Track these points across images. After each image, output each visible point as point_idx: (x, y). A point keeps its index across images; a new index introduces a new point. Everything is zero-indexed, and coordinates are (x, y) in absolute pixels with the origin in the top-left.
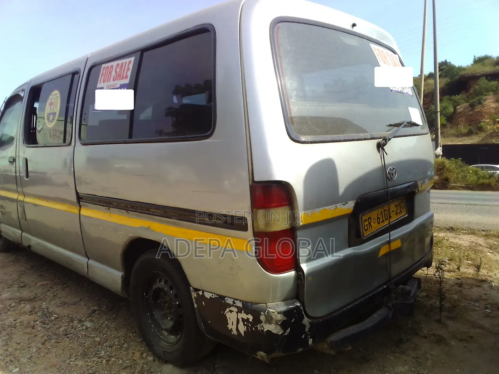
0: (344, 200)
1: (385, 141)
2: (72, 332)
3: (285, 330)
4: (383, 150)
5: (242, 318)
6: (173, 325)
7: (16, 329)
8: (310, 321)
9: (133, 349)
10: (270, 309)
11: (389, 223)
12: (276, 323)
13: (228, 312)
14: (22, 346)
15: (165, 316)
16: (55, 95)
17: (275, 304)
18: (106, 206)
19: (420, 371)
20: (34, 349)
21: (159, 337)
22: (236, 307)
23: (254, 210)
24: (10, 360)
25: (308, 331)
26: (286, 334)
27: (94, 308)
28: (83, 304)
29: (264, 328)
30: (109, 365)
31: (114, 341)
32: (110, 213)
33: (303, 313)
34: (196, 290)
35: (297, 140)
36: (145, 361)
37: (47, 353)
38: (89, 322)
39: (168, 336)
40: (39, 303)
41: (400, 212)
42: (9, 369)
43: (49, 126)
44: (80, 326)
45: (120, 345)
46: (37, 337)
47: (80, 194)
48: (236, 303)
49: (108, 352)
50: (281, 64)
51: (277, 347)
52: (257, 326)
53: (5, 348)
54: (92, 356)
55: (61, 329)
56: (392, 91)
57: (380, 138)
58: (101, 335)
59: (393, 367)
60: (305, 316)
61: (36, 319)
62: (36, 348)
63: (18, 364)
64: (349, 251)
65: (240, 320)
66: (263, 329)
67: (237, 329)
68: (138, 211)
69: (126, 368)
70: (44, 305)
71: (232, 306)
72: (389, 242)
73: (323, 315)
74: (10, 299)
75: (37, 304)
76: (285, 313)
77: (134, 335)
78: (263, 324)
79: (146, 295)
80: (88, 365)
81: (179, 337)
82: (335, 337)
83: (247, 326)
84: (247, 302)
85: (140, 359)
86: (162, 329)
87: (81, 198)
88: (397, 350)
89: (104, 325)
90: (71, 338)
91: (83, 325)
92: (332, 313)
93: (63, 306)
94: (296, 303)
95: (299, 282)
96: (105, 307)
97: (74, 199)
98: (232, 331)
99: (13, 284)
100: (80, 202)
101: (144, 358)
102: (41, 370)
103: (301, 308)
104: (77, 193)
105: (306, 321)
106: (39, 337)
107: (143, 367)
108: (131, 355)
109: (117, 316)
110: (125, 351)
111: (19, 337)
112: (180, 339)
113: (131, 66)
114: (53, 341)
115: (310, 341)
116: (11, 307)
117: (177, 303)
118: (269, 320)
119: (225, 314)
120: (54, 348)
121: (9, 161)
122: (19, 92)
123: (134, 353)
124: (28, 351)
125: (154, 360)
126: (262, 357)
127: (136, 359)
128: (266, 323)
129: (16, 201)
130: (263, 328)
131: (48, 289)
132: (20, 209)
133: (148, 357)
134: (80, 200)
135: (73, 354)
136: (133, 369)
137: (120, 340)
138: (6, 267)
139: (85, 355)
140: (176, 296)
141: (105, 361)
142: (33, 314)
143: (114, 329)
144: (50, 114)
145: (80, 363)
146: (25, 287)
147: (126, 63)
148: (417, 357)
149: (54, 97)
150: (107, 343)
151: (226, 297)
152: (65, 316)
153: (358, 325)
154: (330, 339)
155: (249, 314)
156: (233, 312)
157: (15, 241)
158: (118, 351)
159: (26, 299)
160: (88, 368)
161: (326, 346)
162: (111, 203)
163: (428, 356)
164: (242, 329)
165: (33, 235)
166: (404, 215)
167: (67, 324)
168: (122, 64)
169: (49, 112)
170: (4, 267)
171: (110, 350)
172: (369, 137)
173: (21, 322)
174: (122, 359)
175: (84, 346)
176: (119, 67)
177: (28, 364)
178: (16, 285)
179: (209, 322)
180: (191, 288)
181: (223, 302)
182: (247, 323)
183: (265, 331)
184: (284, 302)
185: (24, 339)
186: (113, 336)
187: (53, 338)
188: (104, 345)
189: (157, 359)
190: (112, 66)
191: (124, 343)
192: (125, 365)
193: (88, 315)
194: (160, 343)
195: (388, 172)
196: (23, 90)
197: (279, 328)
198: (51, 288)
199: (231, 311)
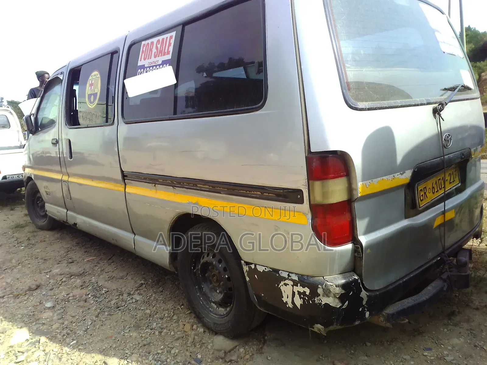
0: (402, 169)
1: (442, 106)
2: (123, 305)
3: (343, 303)
4: (440, 115)
5: (297, 291)
6: (222, 298)
7: (70, 303)
8: (368, 294)
9: (183, 320)
10: (328, 282)
11: (444, 193)
12: (335, 296)
13: (283, 285)
14: (77, 319)
15: (214, 289)
16: (95, 75)
17: (332, 277)
18: (152, 183)
19: (476, 343)
20: (89, 322)
21: (208, 309)
22: (292, 280)
23: (310, 182)
24: (66, 333)
25: (366, 304)
26: (344, 307)
27: (140, 282)
28: (130, 278)
29: (322, 301)
30: (161, 336)
31: (164, 314)
32: (156, 190)
33: (361, 286)
34: (247, 263)
35: (354, 107)
36: (195, 332)
37: (102, 325)
38: (137, 295)
39: (217, 308)
40: (88, 277)
41: (453, 182)
42: (67, 342)
43: (90, 107)
44: (129, 299)
45: (169, 317)
46: (91, 309)
47: (124, 172)
48: (291, 277)
49: (159, 323)
50: (335, 26)
51: (335, 320)
52: (314, 299)
53: (61, 321)
54: (144, 328)
55: (113, 302)
56: (444, 53)
57: (436, 103)
58: (151, 307)
59: (448, 339)
60: (363, 289)
61: (88, 293)
62: (90, 320)
63: (75, 336)
64: (405, 223)
65: (296, 293)
66: (321, 303)
67: (293, 302)
68: (185, 186)
69: (178, 339)
70: (94, 280)
71: (288, 279)
72: (444, 213)
73: (381, 288)
74: (61, 275)
75: (87, 279)
76: (344, 286)
77: (182, 307)
78: (321, 297)
79: (194, 269)
80: (142, 336)
81: (228, 309)
82: (391, 309)
83: (304, 299)
84: (302, 275)
85: (190, 331)
86: (211, 301)
87: (126, 176)
88: (449, 322)
89: (152, 298)
90: (123, 311)
91: (132, 298)
92: (388, 286)
93: (112, 280)
94: (354, 276)
95: (356, 254)
96: (151, 280)
97: (119, 177)
98: (288, 303)
99: (62, 261)
100: (126, 180)
101: (194, 329)
102: (97, 341)
103: (359, 281)
104: (122, 172)
105: (364, 294)
106: (92, 310)
107: (194, 339)
108: (181, 326)
109: (163, 289)
110: (175, 322)
111: (73, 310)
112: (231, 310)
113: (172, 41)
114: (106, 313)
115: (367, 314)
116: (63, 282)
117: (226, 276)
118: (327, 292)
119: (279, 287)
120: (108, 320)
121: (52, 143)
122: (58, 75)
123: (185, 325)
124: (83, 324)
125: (204, 332)
126: (319, 330)
127: (187, 331)
128: (323, 296)
129: (61, 181)
130: (320, 301)
131: (95, 265)
132: (65, 189)
133: (198, 329)
134: (125, 178)
135: (127, 326)
136: (185, 340)
137: (169, 313)
138: (54, 244)
139: (137, 327)
140: (225, 270)
141: (157, 332)
142: (84, 288)
143: (163, 302)
144: (91, 95)
145: (134, 334)
146: (73, 262)
147: (167, 38)
148: (471, 329)
149: (94, 77)
150: (157, 315)
151: (280, 270)
152: (114, 290)
153: (414, 298)
154: (386, 312)
155: (306, 287)
156: (289, 285)
157: (61, 219)
158: (168, 322)
159: (76, 274)
160: (143, 339)
161: (382, 319)
162: (157, 180)
163: (482, 327)
164: (298, 302)
165: (78, 214)
166: (457, 184)
167: (117, 297)
168: (163, 39)
169: (90, 93)
170: (52, 244)
171: (161, 322)
172: (425, 102)
173: (73, 296)
174: (173, 330)
175: (136, 318)
176: (160, 44)
177: (84, 336)
178: (64, 261)
179: (263, 295)
180: (243, 262)
181: (277, 275)
182: (303, 297)
183: (323, 304)
184: (341, 275)
185: (78, 312)
186: (162, 308)
187: (106, 310)
188: (155, 317)
189: (207, 331)
190: (152, 43)
191: (174, 315)
192: (177, 336)
193: (136, 288)
194: (210, 315)
195: (444, 139)
196: (62, 73)
197: (337, 301)
198: (98, 263)
199: (286, 285)
